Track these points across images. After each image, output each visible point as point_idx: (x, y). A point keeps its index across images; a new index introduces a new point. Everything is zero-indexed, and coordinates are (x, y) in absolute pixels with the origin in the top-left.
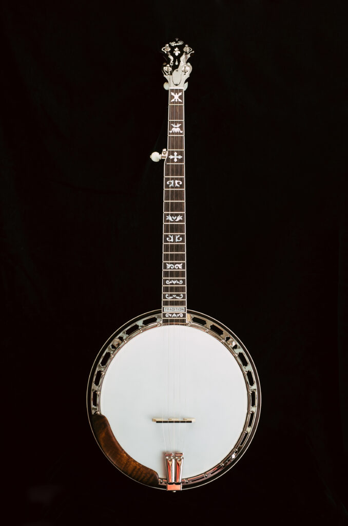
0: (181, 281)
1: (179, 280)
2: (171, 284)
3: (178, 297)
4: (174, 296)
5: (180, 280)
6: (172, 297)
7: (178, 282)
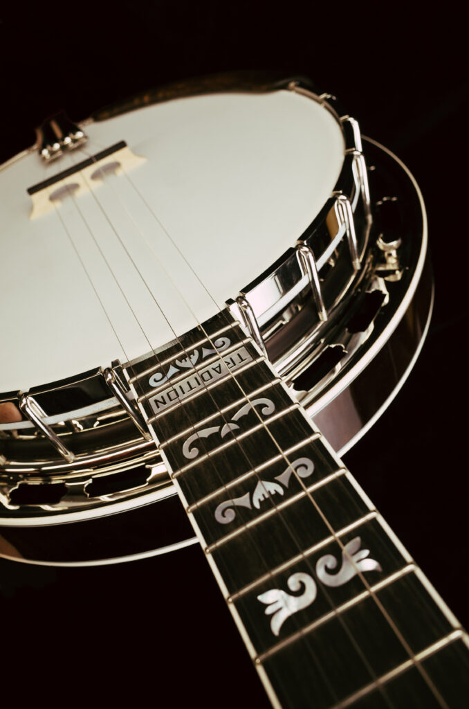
0: (230, 517)
1: (244, 514)
2: (281, 466)
3: (205, 433)
4: (225, 430)
5: (236, 524)
6: (235, 418)
7: (243, 501)
